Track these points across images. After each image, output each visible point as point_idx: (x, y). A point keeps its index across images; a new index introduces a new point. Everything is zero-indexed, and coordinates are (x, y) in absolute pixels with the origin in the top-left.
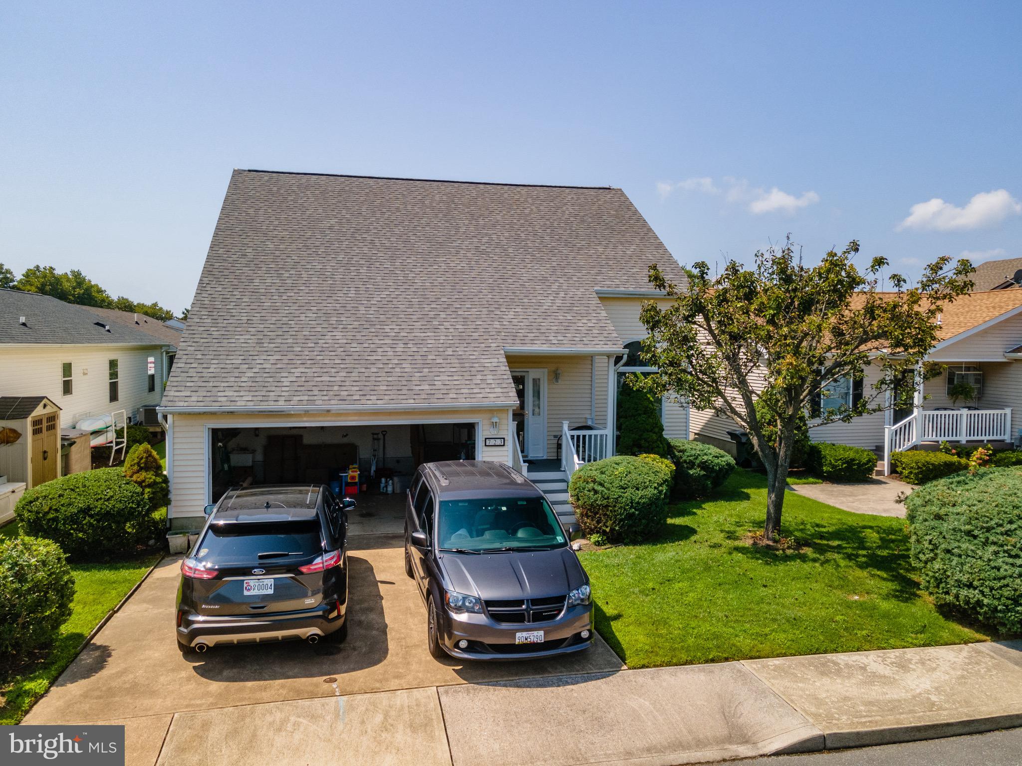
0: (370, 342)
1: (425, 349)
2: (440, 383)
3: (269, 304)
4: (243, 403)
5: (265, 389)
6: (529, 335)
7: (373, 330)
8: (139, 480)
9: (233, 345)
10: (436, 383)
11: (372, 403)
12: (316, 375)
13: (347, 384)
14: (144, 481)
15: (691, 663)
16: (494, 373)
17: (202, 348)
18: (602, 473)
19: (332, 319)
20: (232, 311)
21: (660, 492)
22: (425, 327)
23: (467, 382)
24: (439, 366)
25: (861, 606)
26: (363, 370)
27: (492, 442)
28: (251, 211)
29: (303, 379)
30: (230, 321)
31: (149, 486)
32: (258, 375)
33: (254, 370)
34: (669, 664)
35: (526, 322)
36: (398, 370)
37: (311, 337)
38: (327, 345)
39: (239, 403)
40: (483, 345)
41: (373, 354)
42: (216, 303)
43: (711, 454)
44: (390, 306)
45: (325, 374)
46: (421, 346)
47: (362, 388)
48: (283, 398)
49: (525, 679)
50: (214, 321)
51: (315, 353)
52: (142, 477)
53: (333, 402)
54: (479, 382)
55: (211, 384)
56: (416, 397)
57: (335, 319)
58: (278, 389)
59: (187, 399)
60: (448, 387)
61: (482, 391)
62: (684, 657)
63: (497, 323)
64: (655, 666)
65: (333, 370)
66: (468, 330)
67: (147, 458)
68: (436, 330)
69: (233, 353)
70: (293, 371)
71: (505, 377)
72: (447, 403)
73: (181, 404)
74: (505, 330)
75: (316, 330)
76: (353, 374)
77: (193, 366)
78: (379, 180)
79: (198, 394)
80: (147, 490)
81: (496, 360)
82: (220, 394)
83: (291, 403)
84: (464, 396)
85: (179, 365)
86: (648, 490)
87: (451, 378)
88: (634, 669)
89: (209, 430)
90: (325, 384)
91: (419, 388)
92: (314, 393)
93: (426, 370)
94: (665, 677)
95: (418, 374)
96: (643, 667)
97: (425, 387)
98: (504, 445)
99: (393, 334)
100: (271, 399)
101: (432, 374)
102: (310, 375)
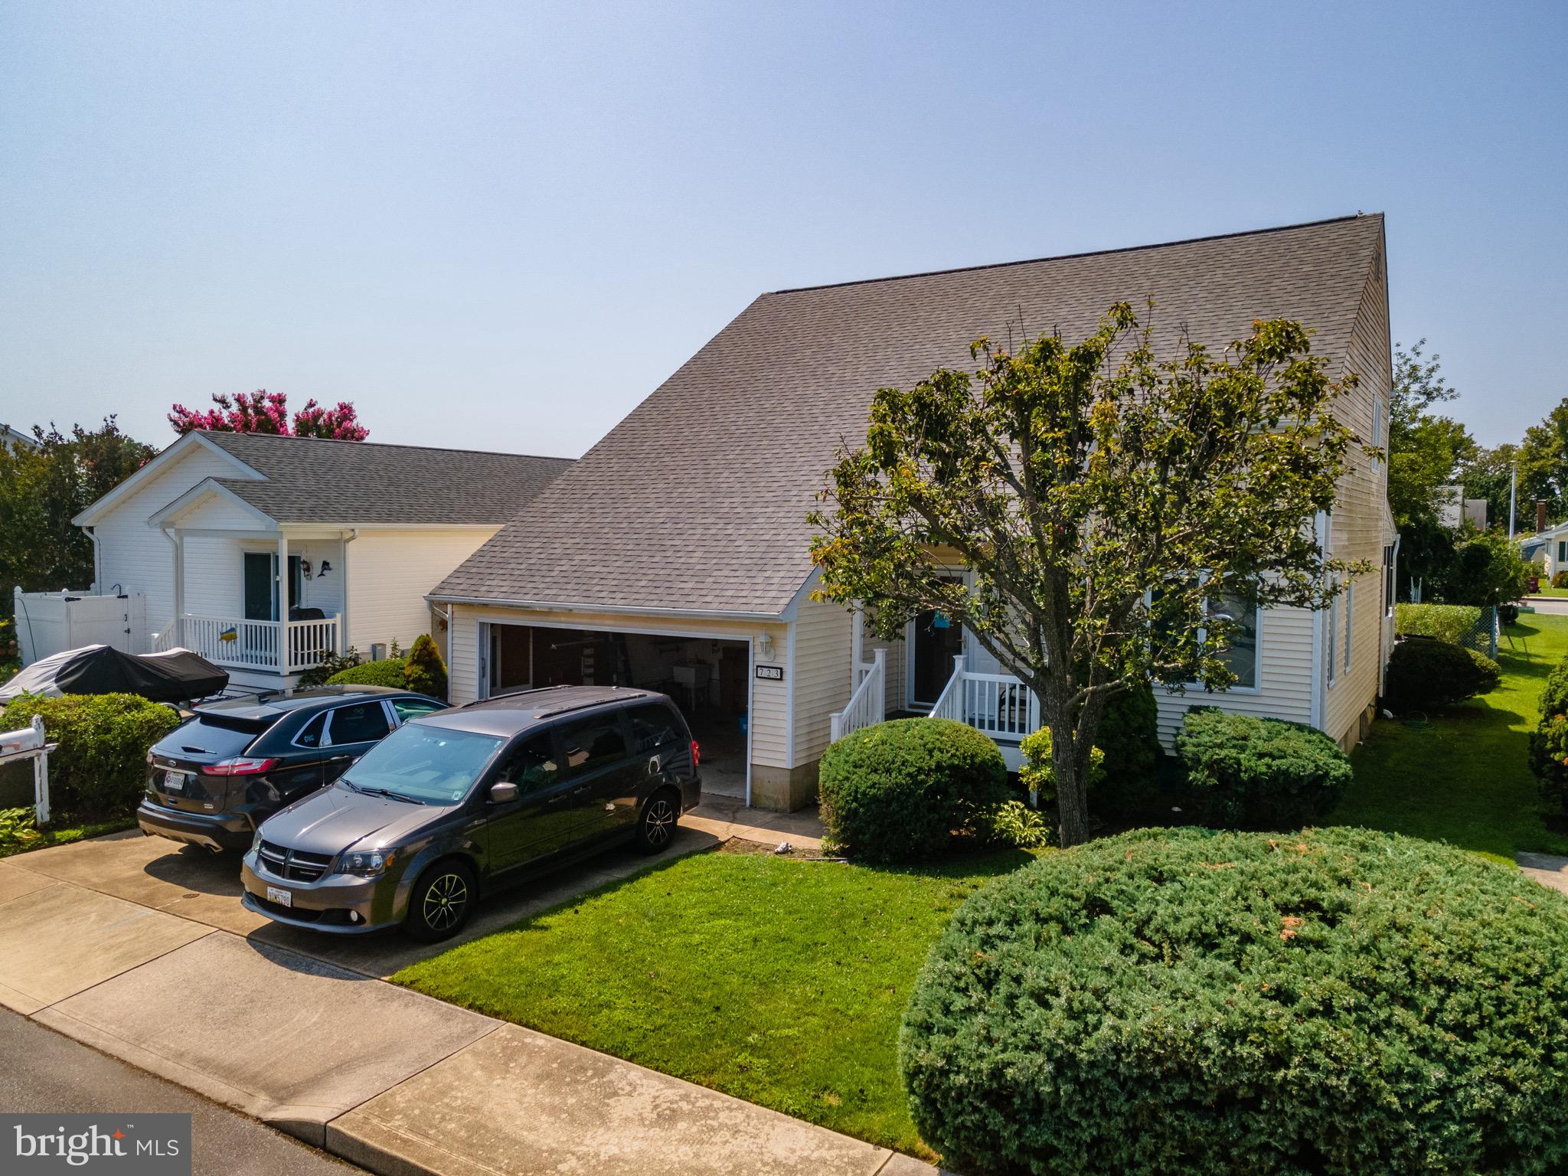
0: (690, 521)
1: (743, 532)
3: (633, 473)
5: (530, 579)
7: (709, 505)
9: (552, 525)
10: (708, 579)
12: (592, 563)
15: (454, 1000)
16: (792, 568)
17: (521, 529)
19: (679, 490)
20: (589, 483)
21: (918, 784)
22: (774, 499)
23: (746, 580)
24: (735, 555)
26: (645, 559)
27: (765, 673)
29: (575, 568)
30: (576, 497)
31: (413, 681)
32: (539, 562)
33: (541, 556)
37: (633, 515)
38: (639, 526)
41: (677, 537)
42: (584, 474)
44: (762, 470)
45: (601, 563)
46: (743, 527)
47: (621, 582)
48: (536, 591)
50: (561, 497)
51: (618, 536)
53: (576, 599)
54: (760, 580)
55: (490, 571)
56: (666, 598)
57: (682, 490)
59: (456, 587)
60: (716, 586)
61: (752, 594)
64: (414, 989)
65: (614, 558)
67: (421, 650)
69: (542, 535)
70: (576, 557)
71: (802, 574)
72: (692, 608)
73: (447, 592)
75: (648, 505)
76: (629, 564)
77: (495, 549)
79: (470, 582)
80: (411, 686)
83: (537, 597)
84: (723, 600)
85: (485, 548)
86: (893, 775)
87: (732, 574)
88: (392, 982)
89: (482, 625)
90: (589, 575)
91: (682, 585)
92: (569, 586)
93: (715, 561)
94: (396, 1004)
95: (699, 567)
96: (401, 984)
97: (690, 585)
98: (781, 679)
99: (726, 510)
100: (524, 591)
101: (716, 567)
102: (586, 563)
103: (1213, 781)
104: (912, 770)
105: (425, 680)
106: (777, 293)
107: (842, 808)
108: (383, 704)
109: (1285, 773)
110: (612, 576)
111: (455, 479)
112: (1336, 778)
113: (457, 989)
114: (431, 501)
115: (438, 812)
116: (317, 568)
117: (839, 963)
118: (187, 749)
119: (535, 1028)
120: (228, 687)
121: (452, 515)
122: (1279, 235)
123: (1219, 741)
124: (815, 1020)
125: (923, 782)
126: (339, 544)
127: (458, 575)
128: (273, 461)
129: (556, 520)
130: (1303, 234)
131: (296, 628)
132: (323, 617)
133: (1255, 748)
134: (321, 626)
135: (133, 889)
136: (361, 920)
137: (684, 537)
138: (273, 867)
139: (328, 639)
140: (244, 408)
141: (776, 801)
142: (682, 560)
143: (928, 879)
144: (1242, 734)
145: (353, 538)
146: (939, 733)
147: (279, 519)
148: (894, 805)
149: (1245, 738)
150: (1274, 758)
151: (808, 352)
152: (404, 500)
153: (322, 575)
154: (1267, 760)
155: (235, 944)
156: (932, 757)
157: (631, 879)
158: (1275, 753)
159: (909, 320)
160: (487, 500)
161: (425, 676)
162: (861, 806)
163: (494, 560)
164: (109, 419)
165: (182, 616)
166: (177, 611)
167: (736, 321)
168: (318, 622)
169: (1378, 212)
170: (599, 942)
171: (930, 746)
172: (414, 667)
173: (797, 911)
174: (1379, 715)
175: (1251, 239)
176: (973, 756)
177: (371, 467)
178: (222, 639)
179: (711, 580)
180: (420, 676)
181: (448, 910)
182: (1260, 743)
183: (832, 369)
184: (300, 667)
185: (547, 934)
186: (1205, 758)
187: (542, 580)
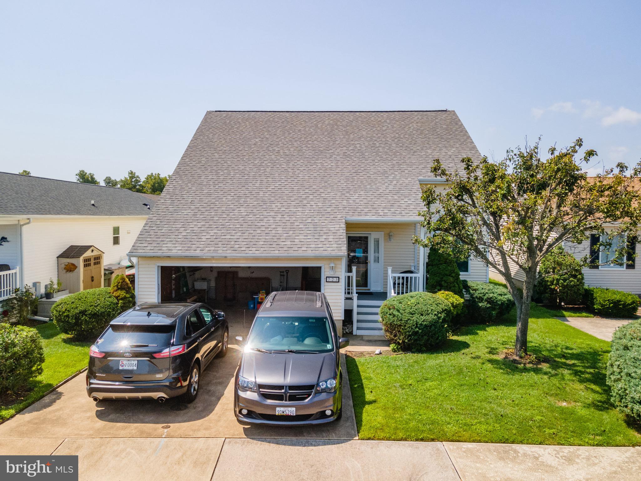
0: (261, 214)
1: (294, 219)
2: (298, 240)
3: (207, 191)
4: (175, 251)
5: (191, 243)
6: (365, 209)
7: (265, 207)
8: (116, 295)
9: (180, 216)
10: (296, 240)
11: (253, 252)
12: (223, 234)
13: (240, 240)
14: (119, 296)
15: (405, 440)
16: (335, 234)
17: (161, 218)
18: (400, 303)
19: (242, 200)
20: (184, 195)
21: (439, 318)
22: (297, 205)
23: (316, 240)
24: (300, 229)
25: (562, 411)
26: (252, 232)
27: (331, 280)
28: (211, 136)
29: (214, 237)
30: (181, 202)
31: (122, 299)
32: (189, 234)
33: (187, 231)
34: (388, 439)
35: (365, 201)
36: (273, 232)
37: (226, 211)
38: (234, 216)
39: (173, 251)
40: (332, 216)
41: (261, 221)
42: (176, 191)
43: (496, 293)
44: (279, 191)
45: (228, 234)
46: (292, 217)
47: (248, 243)
48: (200, 249)
49: (285, 439)
50: (172, 202)
51: (226, 221)
52: (118, 294)
53: (228, 252)
54: (323, 240)
55: (160, 240)
56: (280, 249)
57: (244, 200)
58: (198, 243)
59: (145, 248)
60: (303, 243)
61: (324, 246)
62: (401, 435)
63: (346, 202)
64: (379, 439)
65: (234, 232)
66: (325, 207)
67: (122, 282)
68: (304, 207)
69: (178, 221)
70: (210, 232)
71: (342, 237)
72: (300, 253)
73: (141, 251)
74: (349, 207)
75: (230, 207)
76: (245, 234)
77: (153, 228)
78: (293, 113)
79: (152, 245)
80: (120, 301)
81: (338, 226)
82: (164, 246)
83: (203, 252)
84: (312, 249)
86: (430, 316)
87: (306, 237)
88: (361, 440)
89: (158, 266)
90: (227, 240)
91: (284, 243)
92: (219, 246)
93: (291, 232)
95: (285, 235)
97: (288, 243)
98: (339, 282)
99: (276, 209)
100: (192, 249)
101: (295, 235)
102: (219, 234)
103: (489, 305)
105: (128, 298)
119: (457, 441)
123: (485, 291)
125: (441, 316)
126: (18, 227)
129: (180, 213)
130: (434, 114)
132: (11, 269)
136: (333, 413)
137: (265, 221)
138: (273, 397)
139: (13, 282)
154: (503, 296)
155: (249, 442)
161: (128, 296)
163: (158, 234)
168: (8, 272)
169: (452, 110)
172: (119, 292)
180: (125, 296)
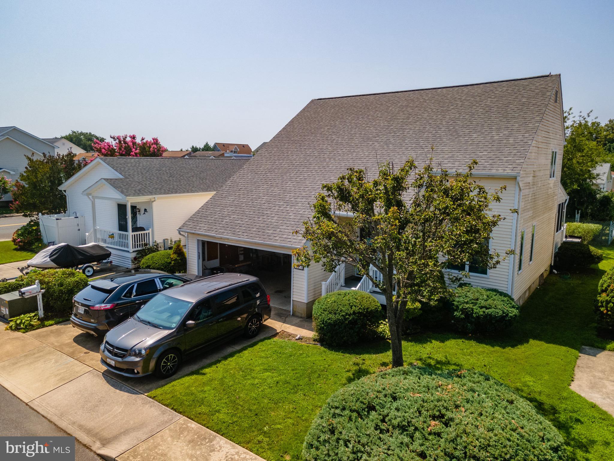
0: (274, 203)
1: (293, 209)
3: (256, 180)
5: (215, 225)
7: (282, 196)
9: (225, 201)
15: (167, 406)
19: (272, 189)
20: (240, 183)
21: (346, 319)
23: (291, 231)
24: (289, 220)
26: (256, 219)
27: (297, 267)
29: (231, 221)
30: (234, 189)
31: (174, 260)
33: (220, 215)
34: (160, 402)
37: (254, 199)
38: (256, 204)
41: (269, 210)
42: (238, 179)
44: (303, 182)
45: (240, 219)
46: (293, 207)
47: (247, 228)
48: (216, 230)
50: (229, 189)
51: (248, 208)
53: (230, 234)
55: (201, 220)
56: (262, 236)
59: (189, 226)
60: (280, 233)
64: (155, 399)
65: (246, 218)
67: (177, 248)
69: (221, 205)
70: (232, 216)
75: (260, 195)
76: (250, 221)
77: (204, 210)
79: (194, 224)
80: (173, 262)
82: (200, 225)
83: (216, 233)
84: (282, 239)
85: (200, 210)
86: (337, 315)
87: (287, 228)
88: (147, 396)
89: (198, 240)
90: (236, 224)
91: (268, 231)
92: (228, 229)
93: (281, 222)
94: (147, 406)
95: (275, 224)
96: (150, 397)
97: (271, 232)
98: (303, 270)
99: (287, 199)
100: (212, 230)
101: (281, 224)
102: (235, 219)
103: (463, 316)
104: (344, 314)
105: (178, 260)
106: (318, 99)
107: (319, 326)
108: (155, 280)
109: (490, 315)
110: (243, 226)
111: (196, 172)
112: (511, 317)
113: (169, 401)
114: (185, 183)
115: (166, 332)
116: (142, 211)
117: (305, 395)
118: (85, 299)
119: (192, 419)
120: (111, 257)
121: (193, 189)
122: (516, 83)
123: (466, 301)
124: (290, 421)
125: (348, 318)
126: (150, 203)
127: (190, 221)
128: (126, 169)
129: (226, 199)
130: (525, 83)
131: (135, 235)
132: (145, 230)
133: (480, 304)
134: (144, 234)
135: (68, 349)
136: (138, 373)
137: (271, 210)
138: (109, 351)
139: (147, 239)
140: (120, 142)
141: (301, 314)
142: (269, 220)
143: (348, 355)
144: (476, 297)
145: (154, 201)
146: (355, 298)
147: (127, 196)
148: (337, 327)
149: (477, 300)
150: (487, 308)
151: (326, 128)
152: (175, 183)
153: (144, 214)
154: (484, 309)
155: (98, 376)
156: (351, 308)
157: (240, 351)
158: (488, 306)
159: (366, 116)
160: (207, 181)
161: (178, 258)
162: (325, 326)
163: (203, 215)
164: (70, 149)
165: (95, 228)
166: (94, 226)
167: (301, 112)
168: (143, 232)
169: (558, 73)
170: (222, 382)
171: (351, 304)
172: (174, 255)
173: (296, 369)
174: (551, 272)
175: (505, 83)
176: (367, 309)
177: (164, 169)
178: (109, 237)
179: (279, 230)
180: (176, 259)
181: (170, 367)
182: (482, 302)
183: (334, 137)
184: (136, 249)
185: (205, 377)
186: (460, 307)
187: (219, 225)
